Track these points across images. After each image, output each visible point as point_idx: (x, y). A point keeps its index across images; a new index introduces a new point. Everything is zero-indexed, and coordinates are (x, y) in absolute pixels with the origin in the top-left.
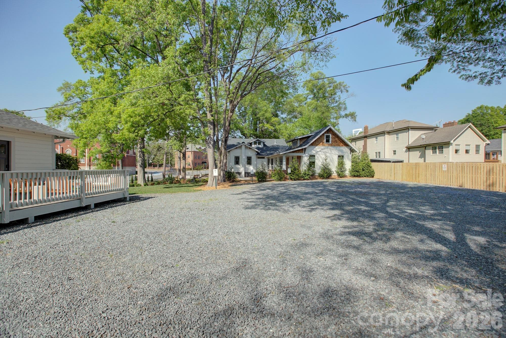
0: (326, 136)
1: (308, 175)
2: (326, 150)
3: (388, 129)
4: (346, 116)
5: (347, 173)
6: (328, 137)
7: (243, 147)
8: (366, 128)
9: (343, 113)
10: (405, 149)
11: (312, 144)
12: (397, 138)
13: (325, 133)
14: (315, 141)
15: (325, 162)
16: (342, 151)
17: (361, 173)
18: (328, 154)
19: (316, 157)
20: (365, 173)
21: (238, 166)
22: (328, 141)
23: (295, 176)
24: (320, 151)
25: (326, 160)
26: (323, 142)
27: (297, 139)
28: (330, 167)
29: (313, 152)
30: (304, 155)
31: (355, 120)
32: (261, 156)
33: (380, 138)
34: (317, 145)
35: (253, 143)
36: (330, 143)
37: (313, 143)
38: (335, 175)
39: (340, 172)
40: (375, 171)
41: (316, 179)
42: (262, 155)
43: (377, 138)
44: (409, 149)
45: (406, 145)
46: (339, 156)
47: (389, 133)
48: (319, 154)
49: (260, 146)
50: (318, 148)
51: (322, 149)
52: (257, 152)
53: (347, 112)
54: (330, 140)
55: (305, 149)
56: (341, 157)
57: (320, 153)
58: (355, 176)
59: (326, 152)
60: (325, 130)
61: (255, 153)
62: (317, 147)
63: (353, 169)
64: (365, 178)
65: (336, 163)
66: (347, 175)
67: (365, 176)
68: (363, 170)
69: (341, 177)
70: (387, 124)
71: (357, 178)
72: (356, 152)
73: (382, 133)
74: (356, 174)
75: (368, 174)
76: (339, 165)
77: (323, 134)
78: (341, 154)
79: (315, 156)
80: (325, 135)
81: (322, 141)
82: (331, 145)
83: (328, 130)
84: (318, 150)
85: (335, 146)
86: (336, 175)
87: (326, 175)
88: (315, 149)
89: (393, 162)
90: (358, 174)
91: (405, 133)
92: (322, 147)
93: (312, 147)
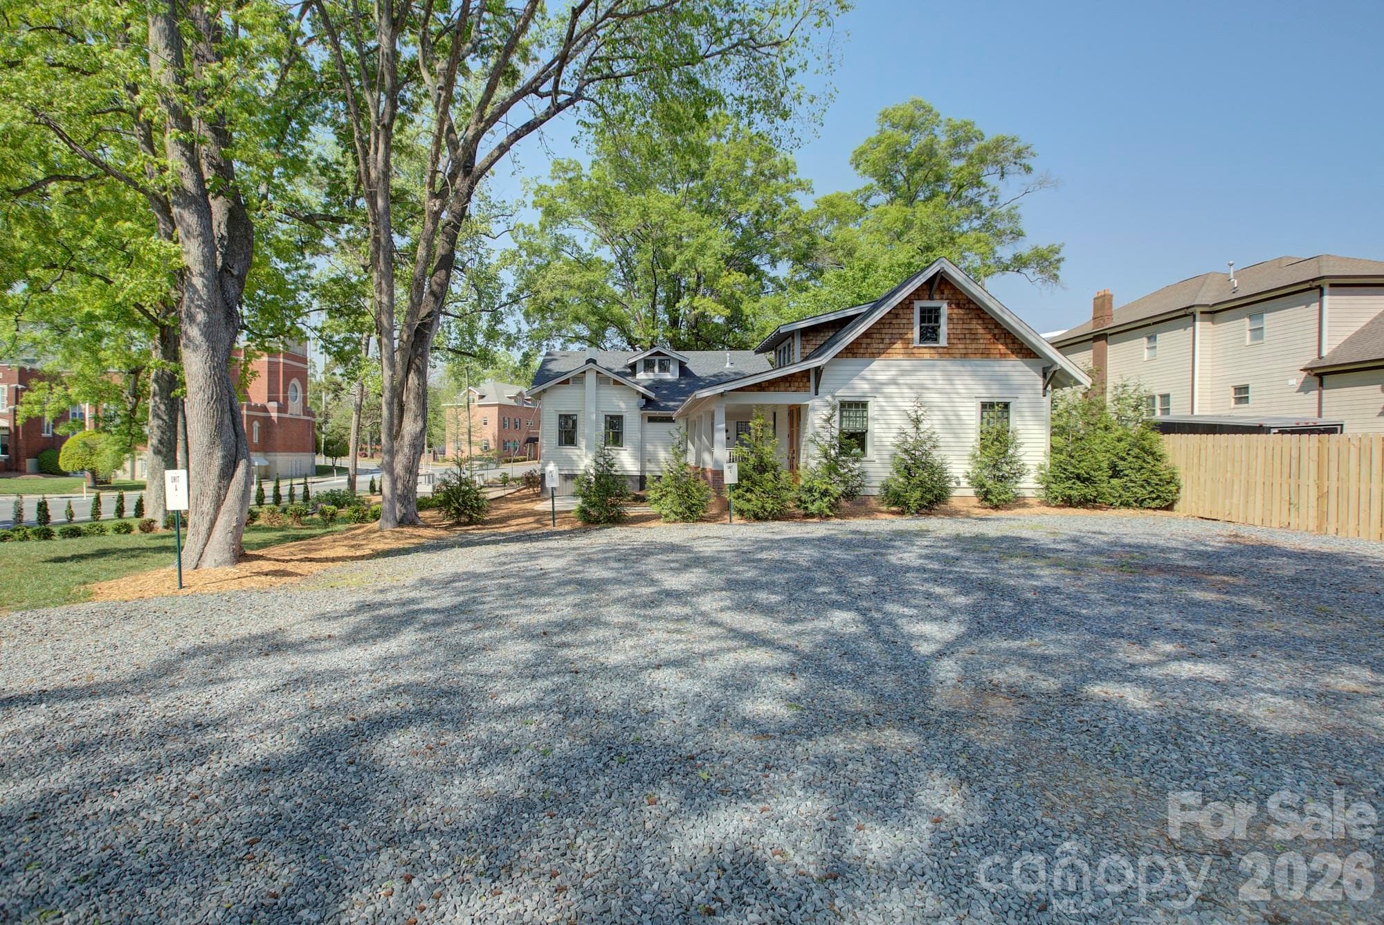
0: (923, 310)
1: (825, 493)
2: (923, 377)
3: (1208, 297)
4: (1019, 263)
5: (1029, 485)
6: (930, 317)
7: (591, 379)
8: (1102, 304)
9: (1006, 252)
10: (1296, 379)
11: (851, 351)
12: (1257, 333)
13: (917, 294)
14: (866, 335)
15: (911, 430)
16: (1003, 381)
17: (1104, 487)
18: (933, 397)
19: (872, 410)
20: (1126, 488)
21: (569, 451)
22: (929, 334)
23: (755, 502)
24: (894, 382)
25: (917, 422)
26: (907, 342)
27: (791, 334)
28: (936, 456)
29: (859, 387)
30: (815, 402)
31: (1056, 277)
32: (657, 413)
33: (1169, 339)
34: (874, 355)
35: (640, 366)
36: (943, 342)
37: (857, 343)
38: (963, 493)
39: (989, 483)
40: (1183, 477)
41: (870, 513)
42: (666, 408)
43: (1152, 338)
44: (1320, 376)
45: (1309, 358)
46: (984, 406)
47: (1213, 313)
48: (888, 397)
49: (668, 376)
50: (880, 370)
51: (904, 373)
52: (644, 396)
53: (1024, 248)
54: (944, 329)
55: (818, 371)
56: (995, 410)
57: (891, 389)
58: (1069, 502)
59: (923, 387)
60: (918, 282)
61: (636, 402)
62: (877, 364)
63: (1059, 465)
64: (1124, 511)
65: (972, 438)
66: (1028, 493)
67: (1127, 505)
68: (1116, 473)
69: (996, 507)
70: (1200, 280)
71: (1081, 512)
72: (1078, 383)
73: (1184, 316)
74: (1078, 490)
75: (1142, 493)
76: (984, 447)
77: (907, 304)
78: (995, 394)
79: (864, 405)
80: (918, 305)
81: (901, 337)
82: (947, 353)
83: (930, 282)
84: (882, 377)
85: (965, 356)
86: (971, 492)
87: (917, 494)
88: (866, 373)
89: (1283, 431)
90: (1090, 492)
91: (1301, 310)
92: (907, 364)
93: (850, 365)
